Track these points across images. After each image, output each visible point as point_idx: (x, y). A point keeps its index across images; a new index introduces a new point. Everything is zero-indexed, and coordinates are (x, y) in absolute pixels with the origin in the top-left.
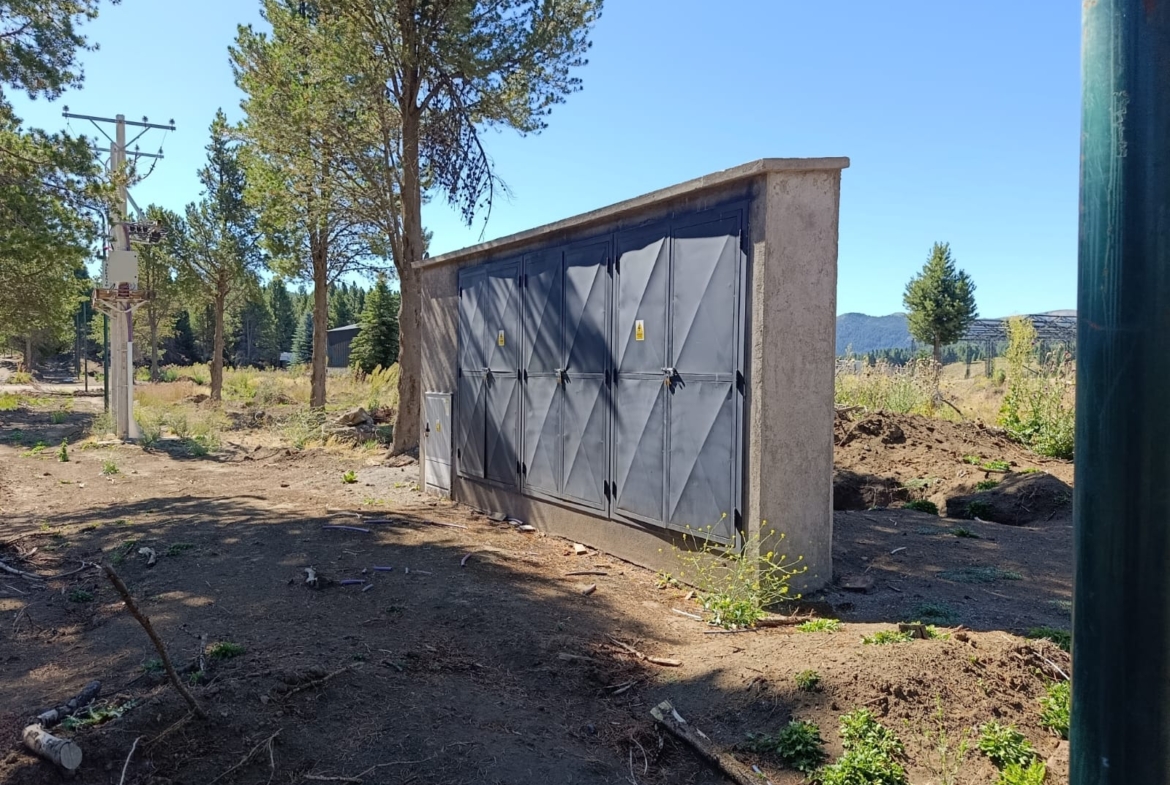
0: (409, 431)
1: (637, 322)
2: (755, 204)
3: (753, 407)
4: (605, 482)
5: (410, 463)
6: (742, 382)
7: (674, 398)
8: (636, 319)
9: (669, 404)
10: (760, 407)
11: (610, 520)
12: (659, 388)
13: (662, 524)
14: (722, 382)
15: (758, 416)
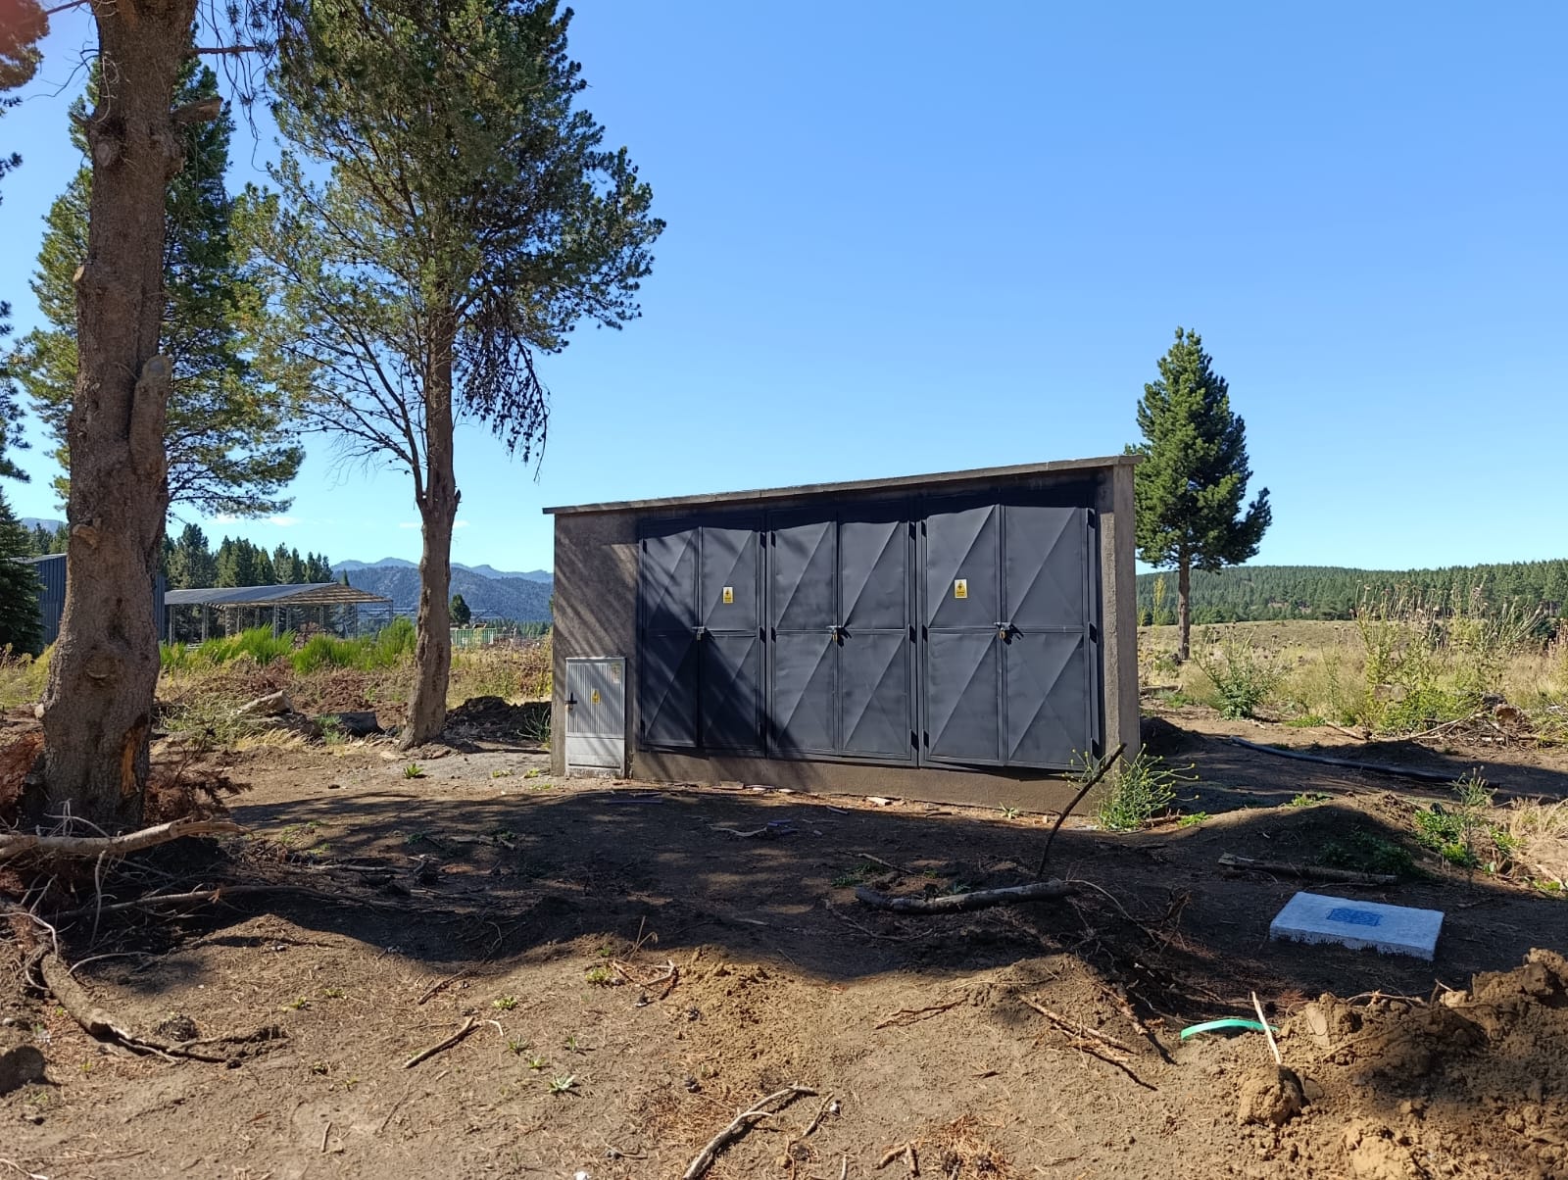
0: (434, 713)
1: (957, 582)
2: (1101, 489)
3: (1106, 652)
4: (912, 733)
5: (448, 753)
6: (1096, 634)
7: (1011, 648)
8: (956, 578)
9: (1005, 654)
10: (1115, 653)
11: (919, 768)
12: (991, 640)
13: (1001, 764)
14: (1070, 634)
15: (1114, 660)
